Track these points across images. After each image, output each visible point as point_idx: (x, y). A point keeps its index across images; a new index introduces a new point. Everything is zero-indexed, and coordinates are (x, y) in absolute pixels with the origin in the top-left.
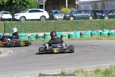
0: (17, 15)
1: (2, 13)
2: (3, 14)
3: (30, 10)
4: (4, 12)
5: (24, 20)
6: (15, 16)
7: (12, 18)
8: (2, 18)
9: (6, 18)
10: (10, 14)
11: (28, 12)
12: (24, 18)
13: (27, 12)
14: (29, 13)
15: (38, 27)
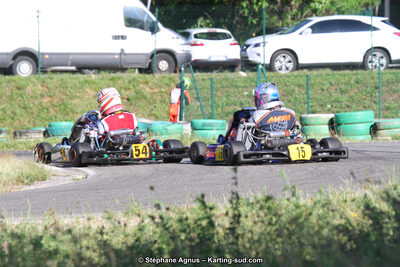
0: (257, 45)
1: (196, 36)
2: (199, 41)
3: (316, 20)
4: (205, 30)
5: (291, 66)
6: (248, 46)
7: (239, 57)
8: (188, 56)
9: (214, 59)
10: (232, 40)
11: (310, 30)
12: (289, 58)
13: (306, 28)
14: (313, 32)
15: (344, 98)
